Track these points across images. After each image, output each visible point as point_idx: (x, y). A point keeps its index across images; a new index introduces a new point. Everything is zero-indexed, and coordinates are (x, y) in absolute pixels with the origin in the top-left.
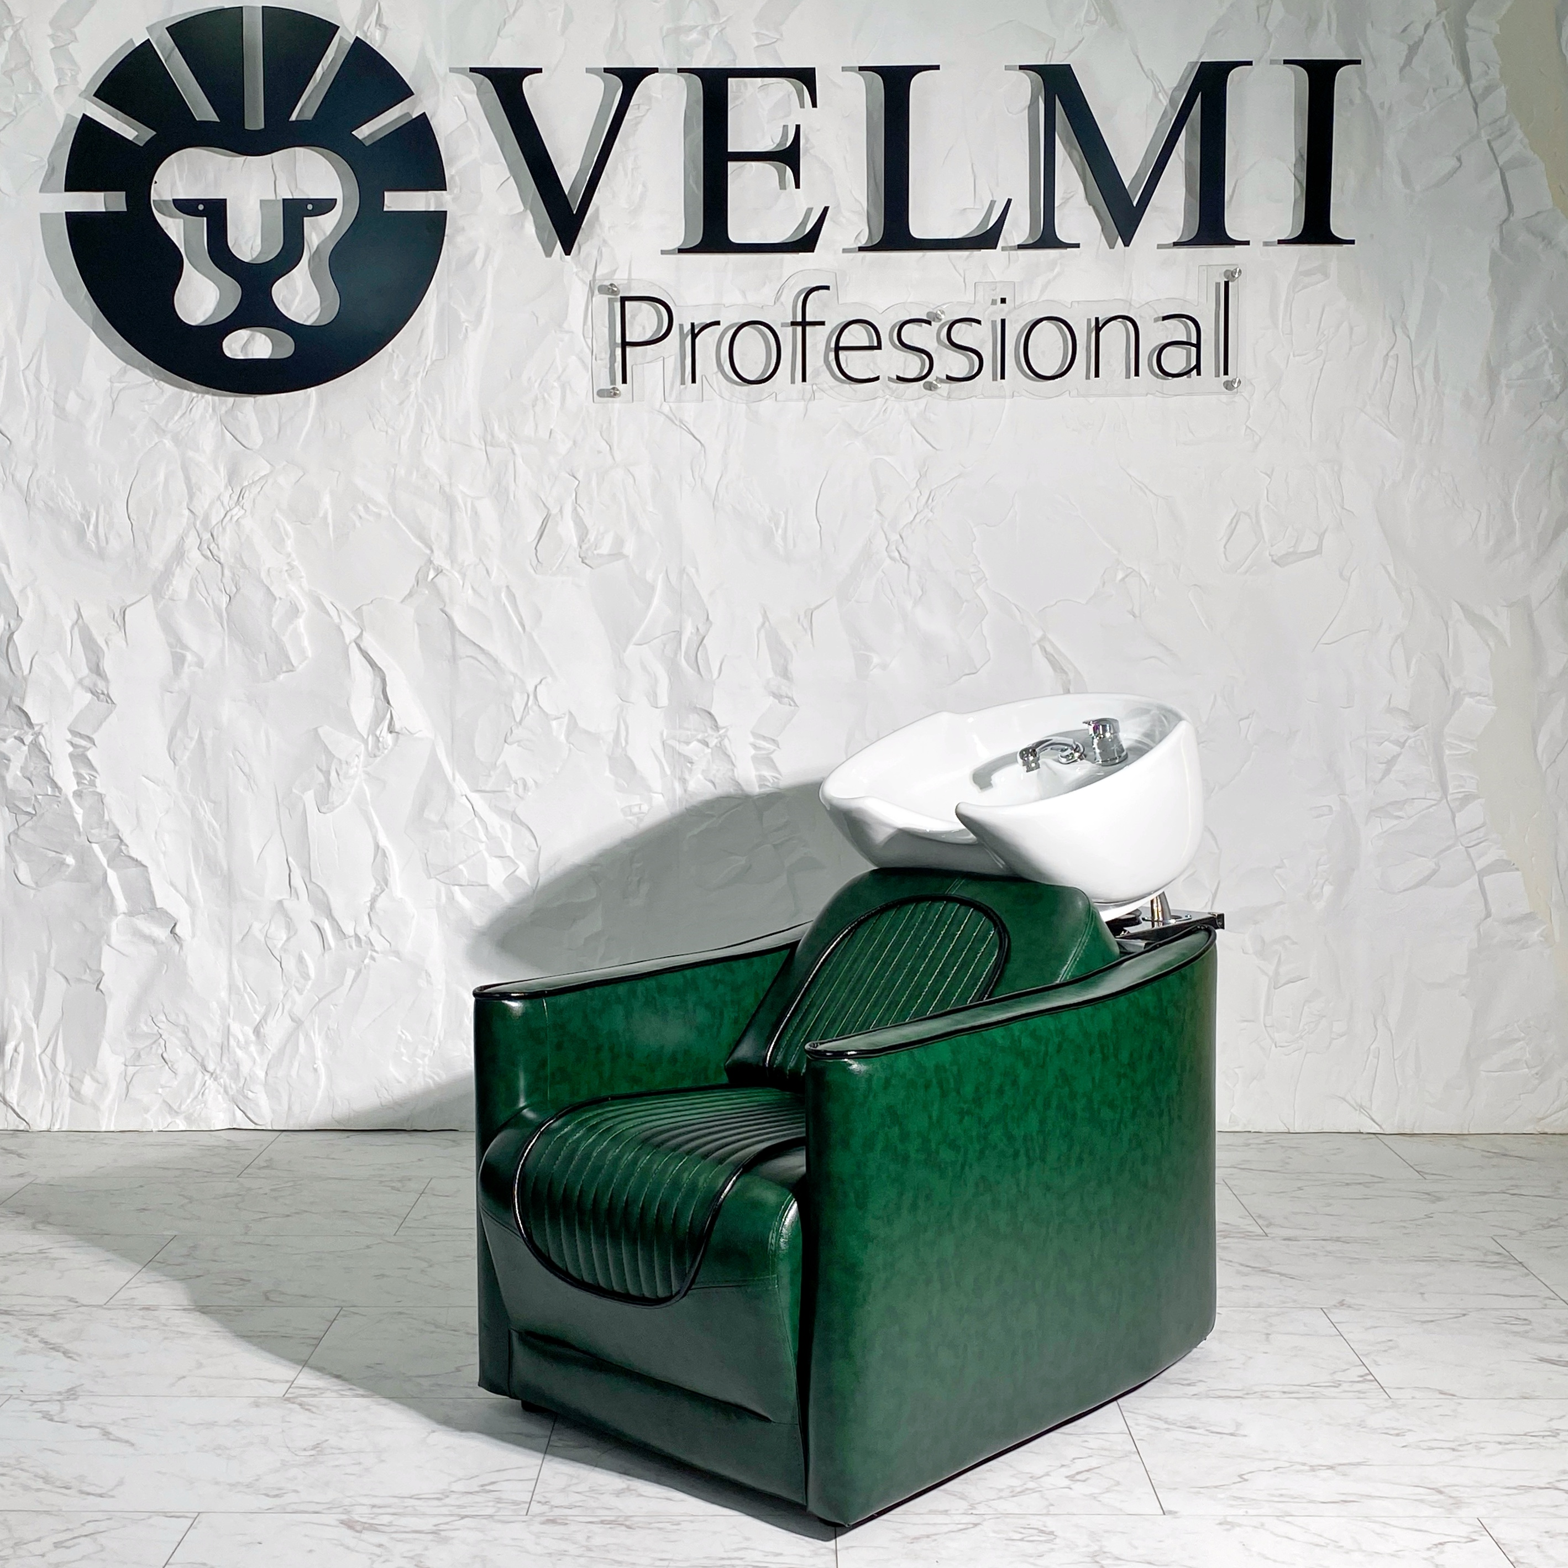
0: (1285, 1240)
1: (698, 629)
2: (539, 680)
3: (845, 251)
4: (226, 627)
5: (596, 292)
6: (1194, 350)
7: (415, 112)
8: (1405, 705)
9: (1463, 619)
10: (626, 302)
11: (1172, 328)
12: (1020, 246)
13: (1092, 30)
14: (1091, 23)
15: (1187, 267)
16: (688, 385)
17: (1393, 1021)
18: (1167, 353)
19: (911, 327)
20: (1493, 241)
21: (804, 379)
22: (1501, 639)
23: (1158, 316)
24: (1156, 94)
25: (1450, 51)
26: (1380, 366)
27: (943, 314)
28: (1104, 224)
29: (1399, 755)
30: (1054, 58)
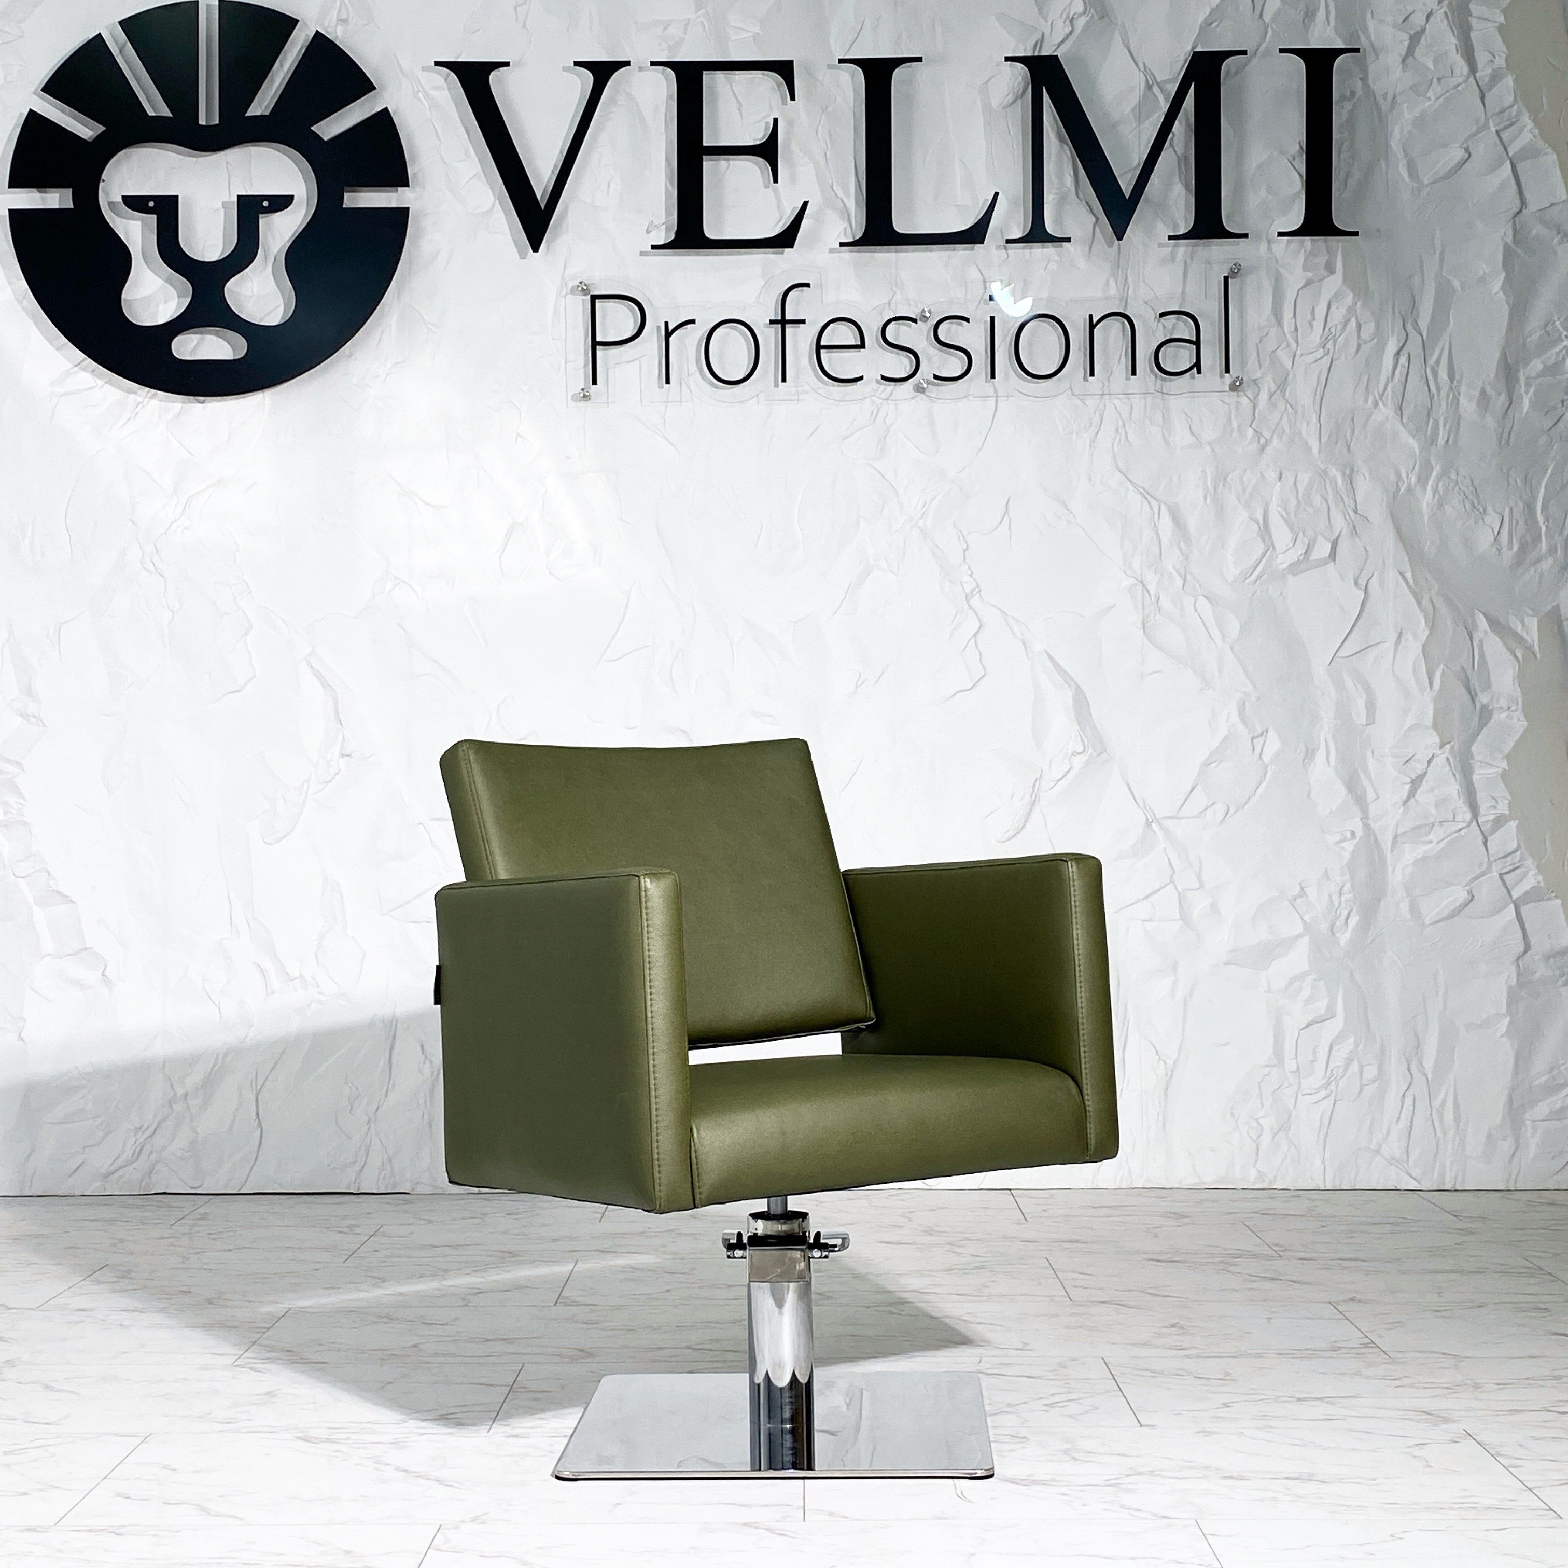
0: (1300, 1259)
1: (672, 644)
2: (501, 700)
4: (167, 644)
5: (566, 292)
6: (1194, 346)
8: (1429, 720)
9: (1489, 630)
10: (597, 301)
11: (1170, 327)
12: (1008, 241)
13: (1081, 23)
14: (1080, 15)
15: (1186, 262)
16: (662, 387)
17: (1429, 1063)
18: (1165, 351)
19: (897, 326)
20: (1505, 234)
21: (784, 380)
22: (1529, 649)
23: (1156, 314)
24: (1149, 87)
25: (1455, 41)
26: (1391, 367)
27: (930, 311)
28: (1097, 219)
29: (1426, 773)
30: (1042, 50)
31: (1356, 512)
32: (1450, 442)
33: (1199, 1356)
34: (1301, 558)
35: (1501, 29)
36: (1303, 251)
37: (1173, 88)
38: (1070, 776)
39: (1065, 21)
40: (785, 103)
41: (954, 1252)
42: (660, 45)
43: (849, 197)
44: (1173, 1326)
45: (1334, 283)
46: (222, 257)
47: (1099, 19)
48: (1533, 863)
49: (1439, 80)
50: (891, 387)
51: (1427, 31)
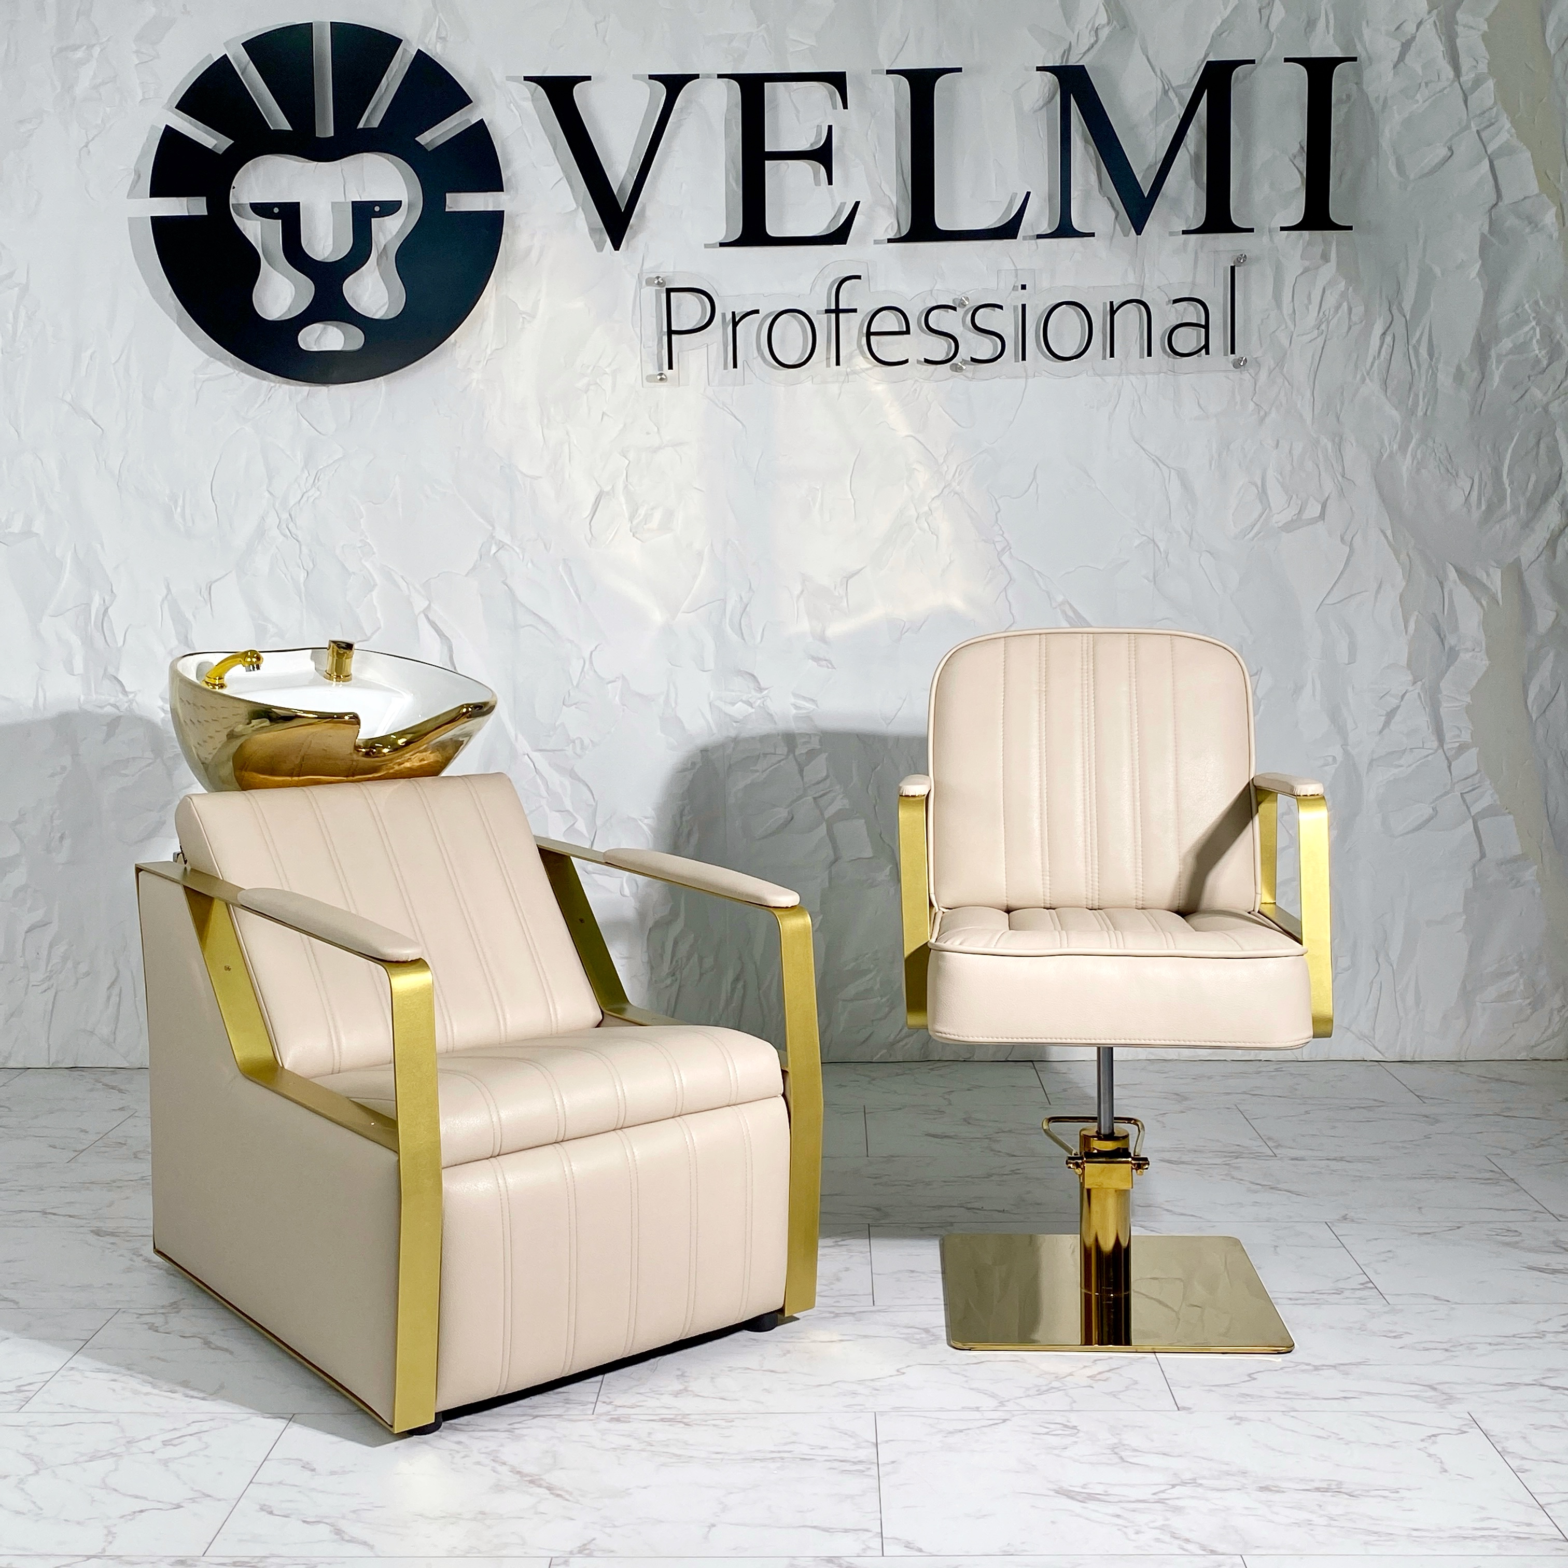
0: (1292, 1159)
1: (741, 598)
2: (593, 647)
3: (876, 242)
4: (304, 600)
5: (644, 283)
6: (1203, 330)
7: (474, 118)
8: (1404, 661)
9: (1458, 580)
10: (672, 293)
11: (1182, 312)
12: (1038, 236)
13: (1104, 33)
14: (1104, 26)
15: (1196, 253)
16: (731, 371)
17: (1394, 956)
18: (1178, 334)
19: (939, 313)
20: (1482, 224)
21: (838, 363)
22: (1493, 599)
23: (1170, 301)
24: (1165, 92)
25: (1442, 49)
26: (1378, 344)
27: (968, 300)
28: (1117, 213)
29: (1398, 707)
30: (1070, 61)
31: (1343, 477)
32: (1428, 413)
34: (1295, 518)
35: (1485, 37)
36: (1301, 241)
37: (1188, 94)
39: (1090, 31)
40: (838, 111)
42: (726, 58)
43: (896, 196)
45: (1329, 270)
47: (1122, 29)
48: (1491, 784)
49: (1427, 84)
50: (932, 367)
51: (1417, 39)
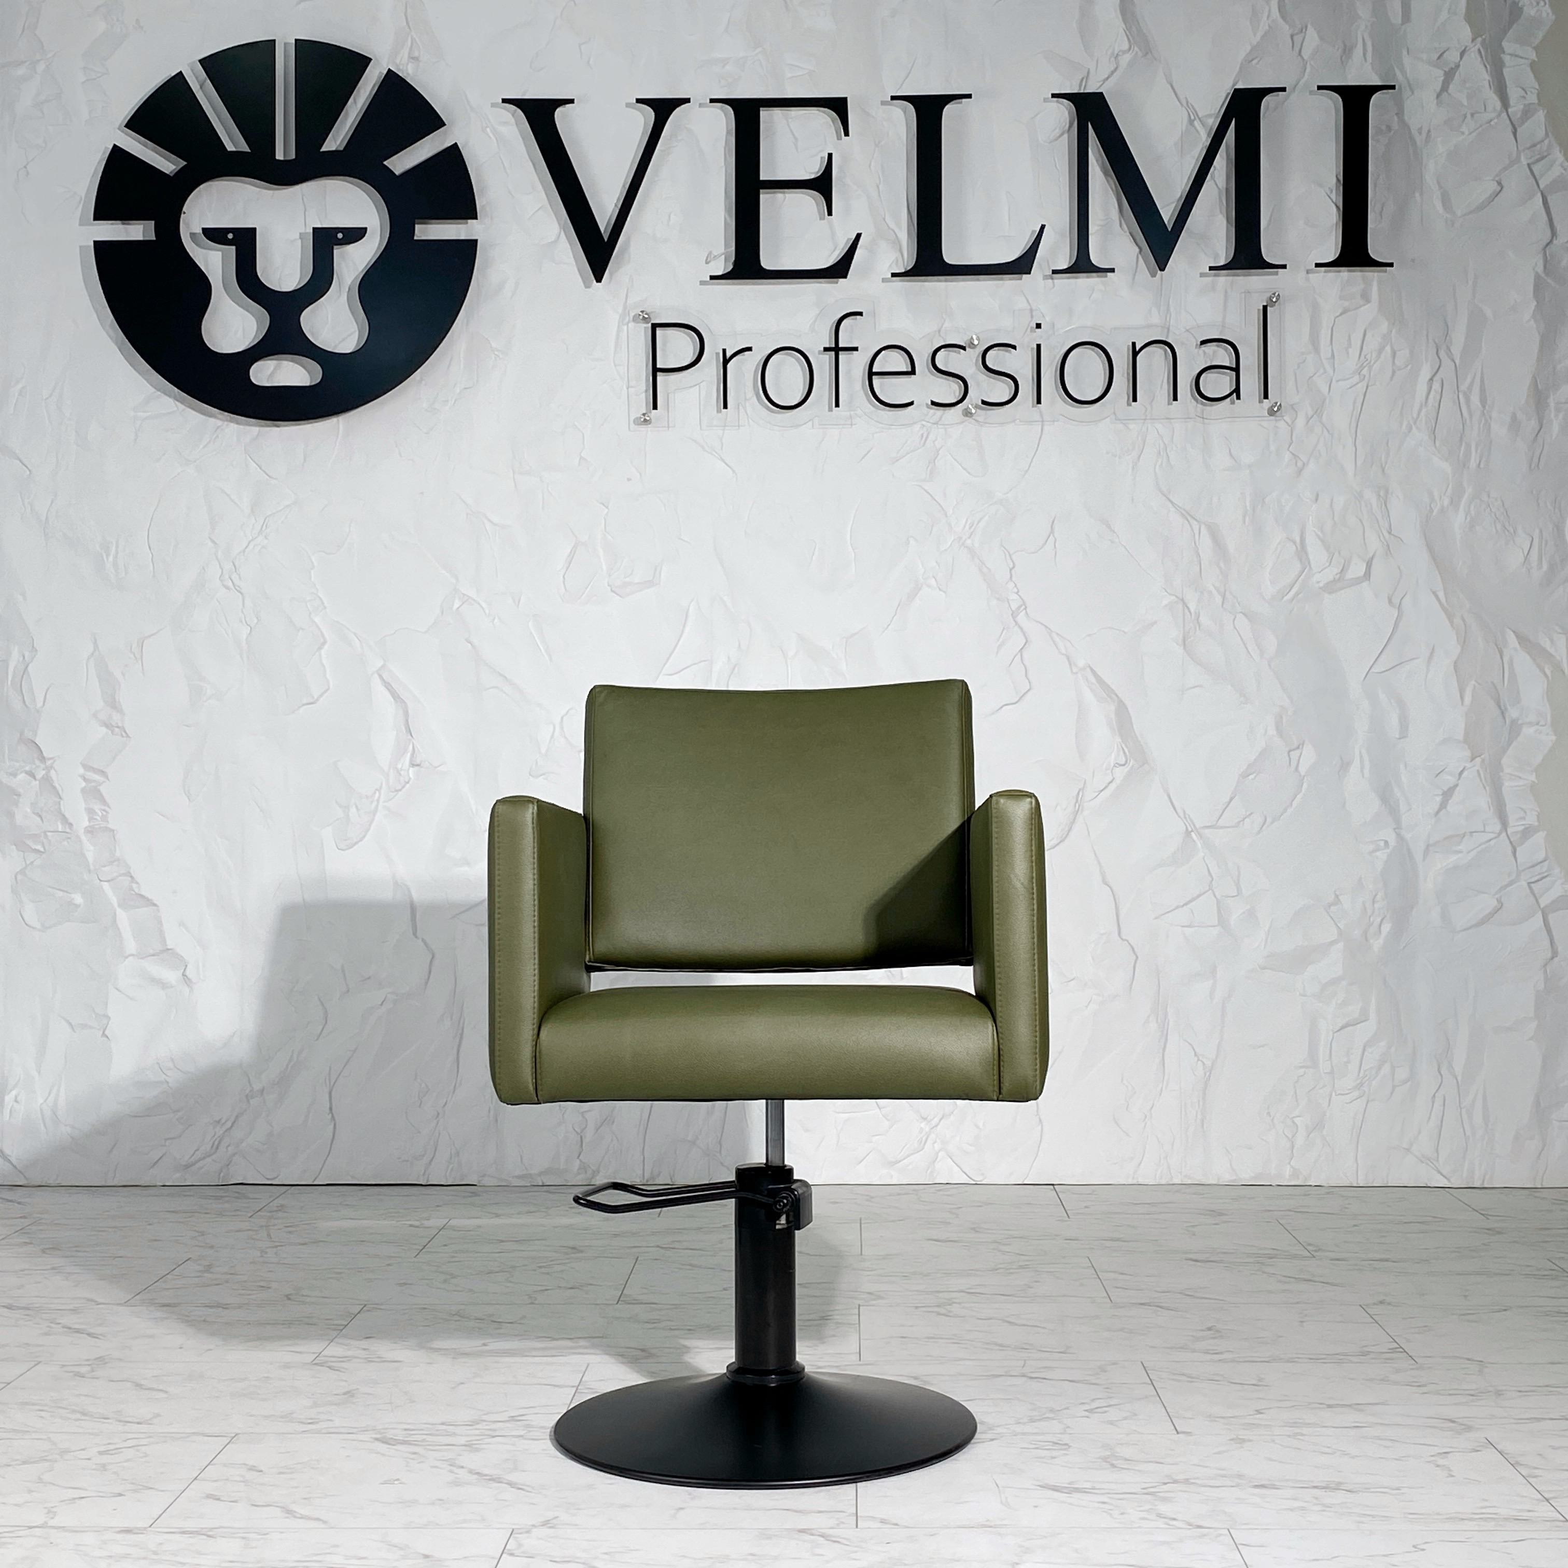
0: (1332, 1260)
1: (730, 658)
2: (565, 711)
4: (245, 658)
5: (629, 320)
6: (1234, 373)
8: (1460, 736)
9: (1518, 646)
10: (657, 329)
11: (1211, 353)
12: (1054, 272)
13: (1125, 59)
14: (1124, 52)
15: (1226, 292)
16: (721, 412)
17: (1458, 1067)
18: (1206, 377)
19: (946, 352)
20: (1536, 264)
21: (837, 405)
22: (1558, 666)
23: (1197, 341)
24: (1191, 122)
25: (1487, 77)
26: (1425, 391)
27: (978, 339)
28: (1141, 251)
29: (1457, 785)
30: (1087, 87)
31: (1390, 533)
32: (1482, 465)
33: (1233, 1361)
34: (1338, 577)
35: (1533, 65)
36: (1339, 281)
37: (1214, 123)
38: (1113, 786)
39: (1110, 58)
40: (839, 138)
41: (1000, 1251)
42: (720, 81)
43: (900, 228)
44: (1209, 1329)
45: (1369, 311)
46: (299, 287)
47: (1144, 55)
48: (1560, 872)
49: (1472, 115)
50: (940, 411)
51: (1461, 67)
